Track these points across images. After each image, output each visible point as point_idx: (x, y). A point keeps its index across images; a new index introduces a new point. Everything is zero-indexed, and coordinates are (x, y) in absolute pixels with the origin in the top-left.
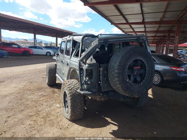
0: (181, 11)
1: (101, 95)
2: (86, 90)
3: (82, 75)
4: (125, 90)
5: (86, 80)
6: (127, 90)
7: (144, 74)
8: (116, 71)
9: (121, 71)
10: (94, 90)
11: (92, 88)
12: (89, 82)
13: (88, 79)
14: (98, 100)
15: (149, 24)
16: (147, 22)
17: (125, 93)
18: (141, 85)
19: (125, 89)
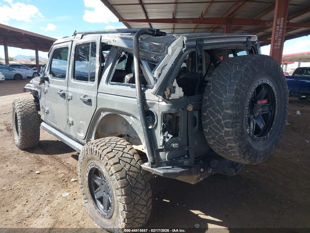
0: (234, 3)
1: (202, 170)
2: (168, 164)
3: (150, 127)
4: (244, 154)
5: (167, 140)
6: (247, 153)
7: (270, 114)
8: (229, 112)
9: (238, 112)
10: (186, 162)
11: (179, 158)
12: (174, 145)
13: (170, 136)
14: (192, 183)
15: (183, 22)
16: (181, 19)
17: (243, 158)
18: (267, 138)
19: (245, 150)
